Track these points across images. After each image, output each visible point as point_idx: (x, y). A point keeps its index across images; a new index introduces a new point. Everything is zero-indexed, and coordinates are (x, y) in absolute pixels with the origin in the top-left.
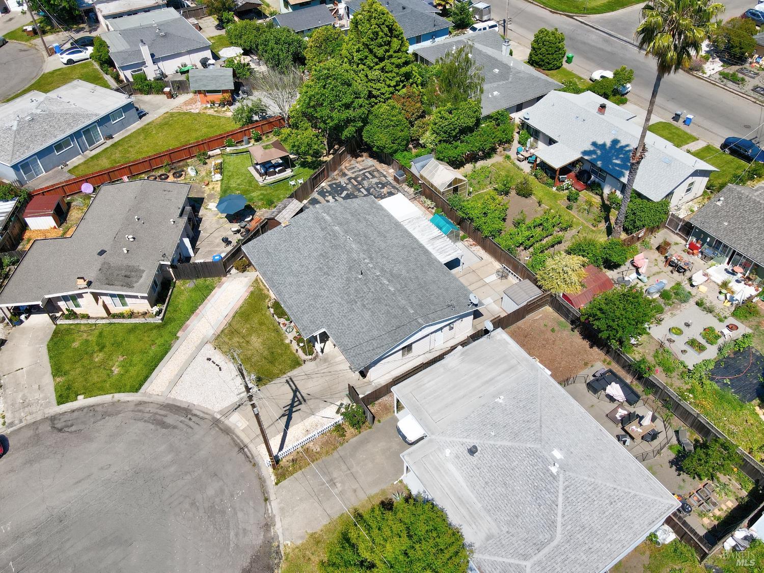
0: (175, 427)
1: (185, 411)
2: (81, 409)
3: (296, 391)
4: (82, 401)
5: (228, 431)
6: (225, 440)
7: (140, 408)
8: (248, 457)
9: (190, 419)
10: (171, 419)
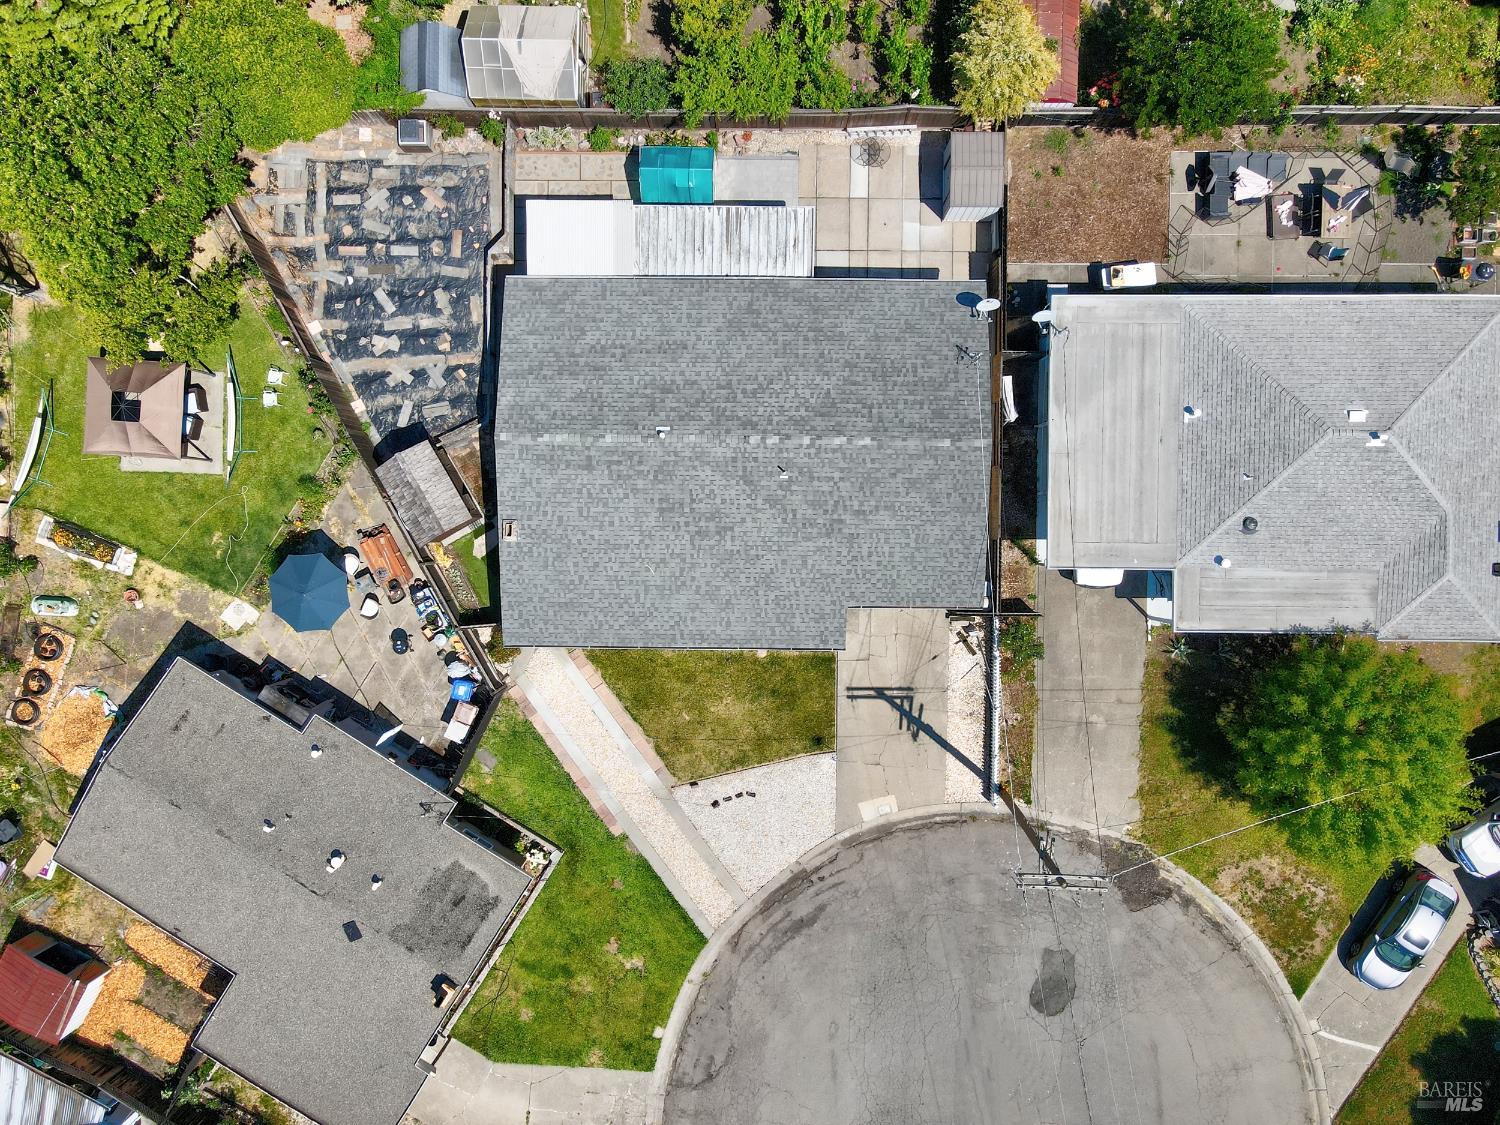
0: (821, 908)
1: (799, 880)
2: (683, 1036)
3: (880, 693)
4: (668, 1035)
5: (884, 832)
6: (896, 845)
7: (744, 946)
8: (953, 822)
9: (822, 879)
10: (802, 907)
